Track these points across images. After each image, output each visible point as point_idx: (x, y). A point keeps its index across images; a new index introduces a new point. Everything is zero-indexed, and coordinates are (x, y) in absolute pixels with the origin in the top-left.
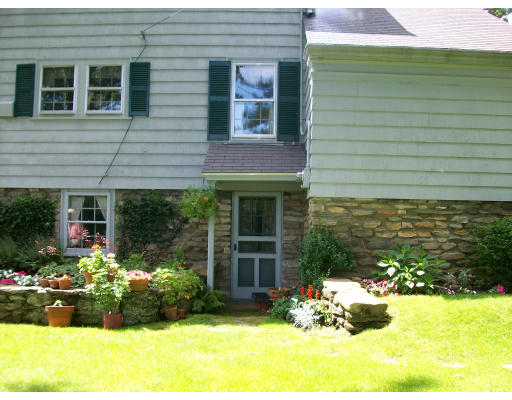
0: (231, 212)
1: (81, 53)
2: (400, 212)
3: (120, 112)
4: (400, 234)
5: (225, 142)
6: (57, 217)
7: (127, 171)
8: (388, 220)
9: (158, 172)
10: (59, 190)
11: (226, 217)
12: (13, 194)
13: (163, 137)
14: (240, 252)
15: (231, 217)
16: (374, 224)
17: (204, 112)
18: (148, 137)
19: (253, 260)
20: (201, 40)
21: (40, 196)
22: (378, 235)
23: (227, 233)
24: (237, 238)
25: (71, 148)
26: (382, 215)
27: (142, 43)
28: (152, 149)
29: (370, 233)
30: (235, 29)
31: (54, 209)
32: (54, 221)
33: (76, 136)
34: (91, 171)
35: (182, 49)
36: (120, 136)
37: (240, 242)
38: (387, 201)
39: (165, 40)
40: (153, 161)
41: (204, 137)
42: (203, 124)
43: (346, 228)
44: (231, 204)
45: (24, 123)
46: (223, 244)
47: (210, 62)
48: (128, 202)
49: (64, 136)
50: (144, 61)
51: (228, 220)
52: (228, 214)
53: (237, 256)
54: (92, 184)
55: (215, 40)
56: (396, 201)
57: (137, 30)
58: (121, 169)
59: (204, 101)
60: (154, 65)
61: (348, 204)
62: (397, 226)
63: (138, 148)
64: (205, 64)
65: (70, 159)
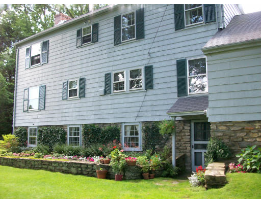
0: (190, 130)
1: (127, 65)
2: (257, 127)
3: (142, 88)
4: (258, 139)
5: (185, 97)
6: (120, 134)
7: (146, 114)
8: (250, 132)
9: (158, 113)
10: (121, 123)
11: (187, 132)
12: (105, 125)
13: (159, 97)
14: (195, 149)
15: (190, 132)
16: (243, 134)
17: (175, 84)
18: (154, 98)
19: (201, 153)
20: (173, 51)
21: (114, 126)
22: (245, 140)
23: (189, 140)
24: (194, 142)
25: (125, 105)
26: (247, 129)
27: (148, 57)
28: (155, 103)
29: (241, 139)
30: (187, 43)
31: (119, 131)
32: (119, 136)
33: (126, 100)
34: (132, 115)
35: (165, 57)
36: (142, 99)
37: (195, 144)
38: (249, 122)
39: (158, 54)
40: (156, 108)
41: (176, 96)
42: (175, 90)
43: (227, 137)
44: (190, 126)
45: (108, 97)
46: (187, 145)
47: (177, 61)
48: (147, 127)
49: (122, 101)
50: (150, 65)
51: (189, 134)
52: (189, 131)
53: (194, 151)
54: (133, 120)
55: (179, 50)
56: (254, 122)
57: (147, 52)
58: (143, 113)
59: (175, 79)
60: (155, 66)
61: (228, 125)
62: (256, 135)
63: (149, 103)
64: (174, 62)
65: (124, 110)
